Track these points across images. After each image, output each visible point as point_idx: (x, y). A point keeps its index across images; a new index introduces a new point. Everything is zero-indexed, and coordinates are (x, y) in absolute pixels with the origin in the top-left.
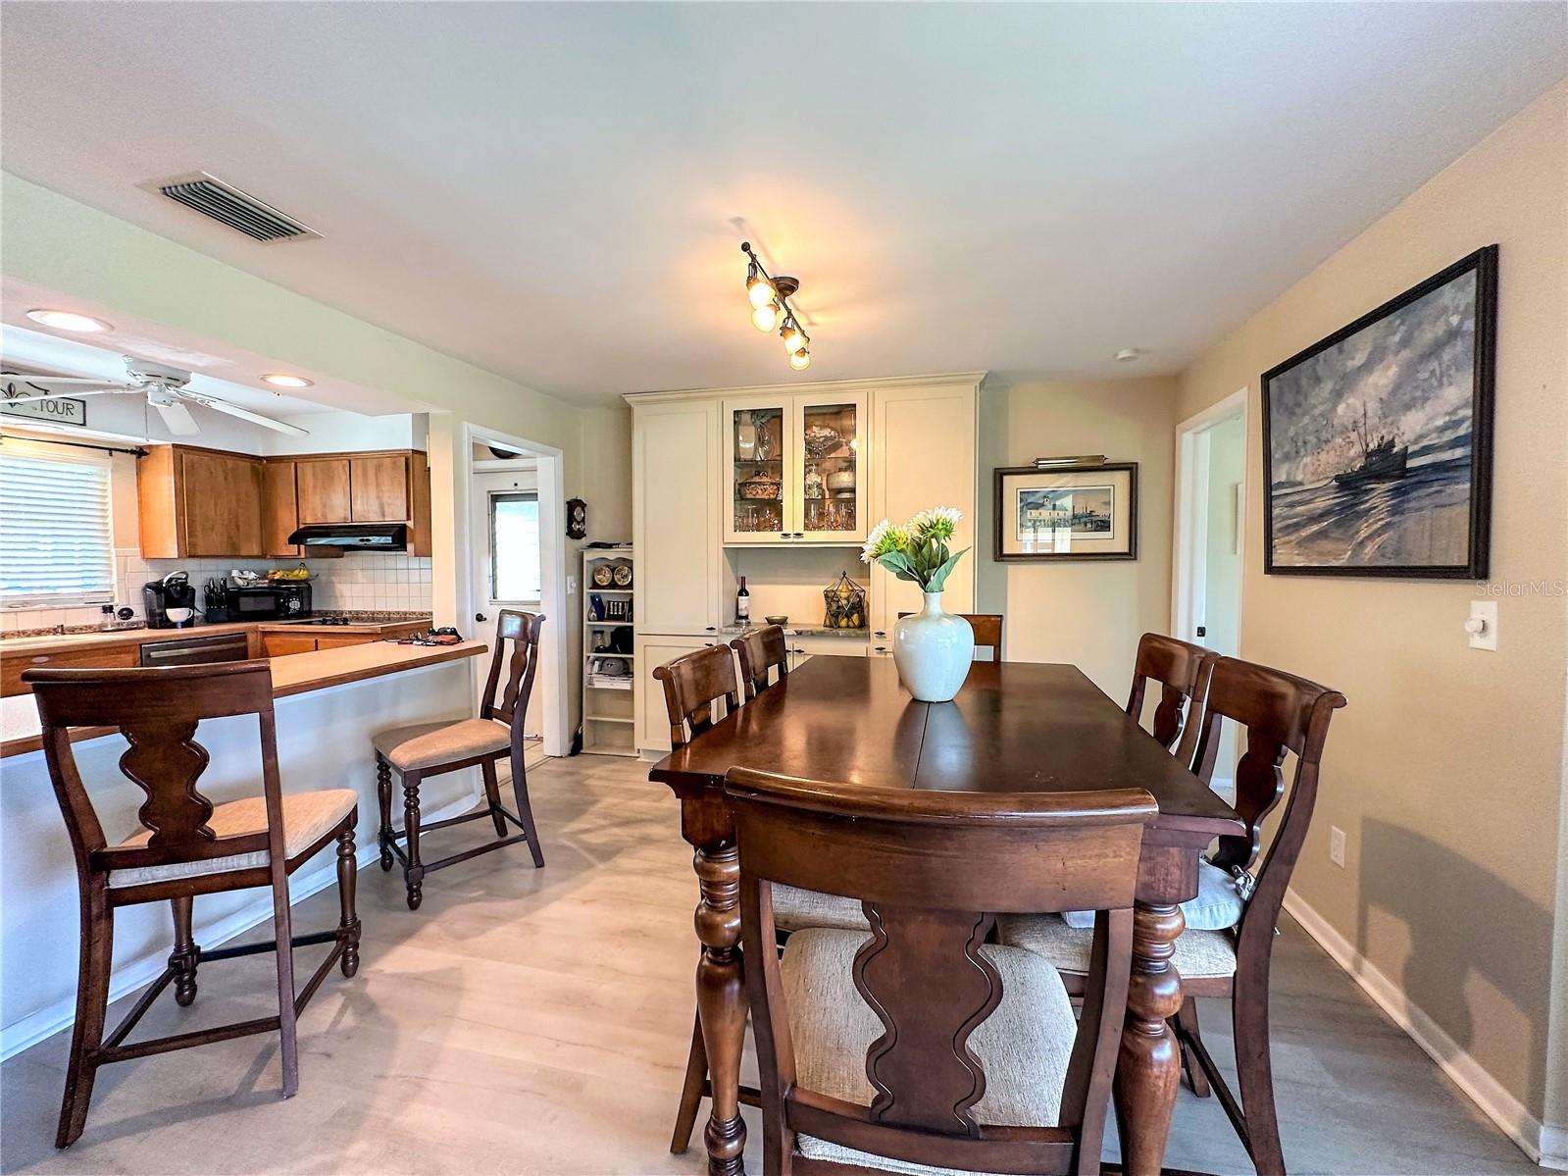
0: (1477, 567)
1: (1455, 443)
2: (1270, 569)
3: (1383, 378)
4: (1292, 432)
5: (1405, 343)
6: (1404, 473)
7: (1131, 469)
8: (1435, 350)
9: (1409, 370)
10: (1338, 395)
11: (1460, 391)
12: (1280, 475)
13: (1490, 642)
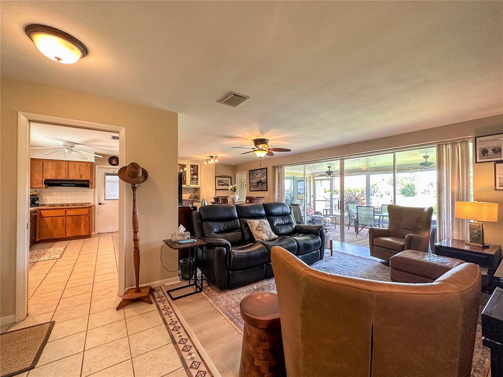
0: (267, 190)
1: (265, 181)
2: (250, 191)
3: (260, 174)
4: (252, 177)
5: (262, 172)
6: (262, 183)
7: (231, 177)
8: (264, 174)
9: (262, 174)
10: (256, 175)
11: (265, 177)
12: (251, 181)
13: (267, 195)
